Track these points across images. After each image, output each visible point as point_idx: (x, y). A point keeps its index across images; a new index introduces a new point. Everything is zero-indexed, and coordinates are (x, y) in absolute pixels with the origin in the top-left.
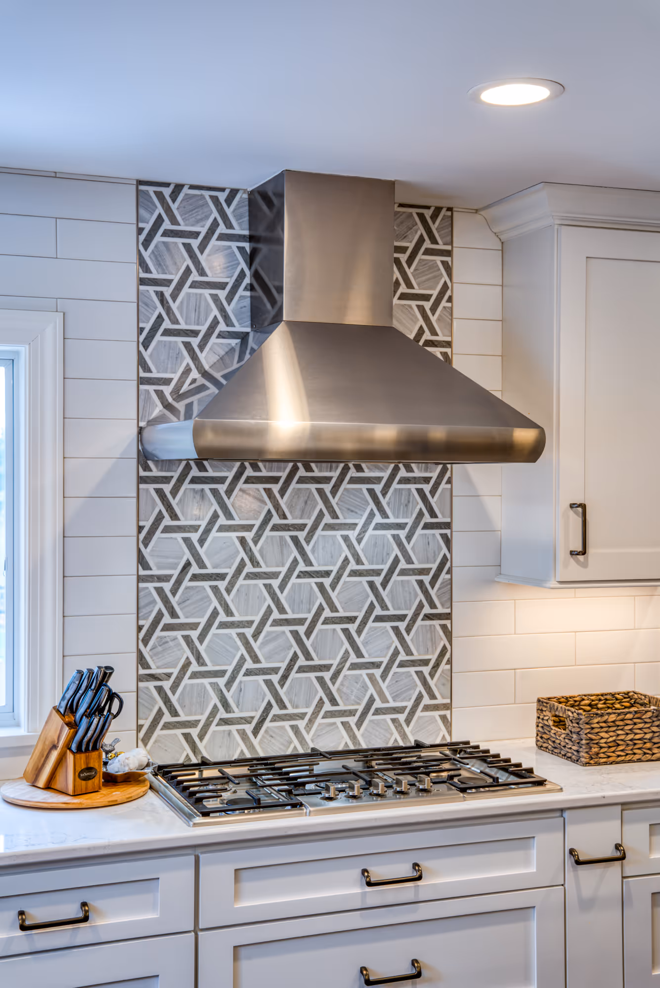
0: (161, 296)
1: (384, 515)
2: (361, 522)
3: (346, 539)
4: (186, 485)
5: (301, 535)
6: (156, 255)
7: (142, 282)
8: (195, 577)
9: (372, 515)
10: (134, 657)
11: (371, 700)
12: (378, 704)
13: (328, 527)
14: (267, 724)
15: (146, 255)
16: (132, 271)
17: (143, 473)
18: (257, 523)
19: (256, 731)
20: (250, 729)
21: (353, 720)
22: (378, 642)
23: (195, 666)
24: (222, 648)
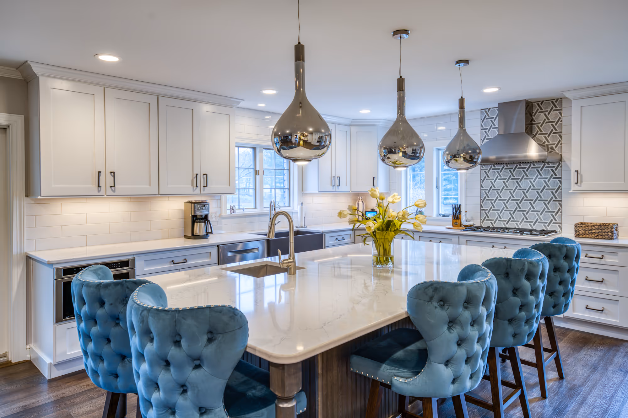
0: (486, 132)
1: (541, 175)
2: (534, 178)
3: (530, 181)
4: (491, 170)
5: (518, 181)
6: (485, 124)
7: (482, 129)
8: (493, 190)
9: (537, 176)
10: (480, 205)
11: (537, 220)
12: (539, 220)
13: (525, 179)
14: (510, 222)
15: (482, 124)
16: (480, 128)
17: (482, 168)
18: (507, 178)
19: (507, 224)
20: (505, 223)
21: (532, 224)
22: (539, 206)
23: (493, 208)
24: (499, 205)
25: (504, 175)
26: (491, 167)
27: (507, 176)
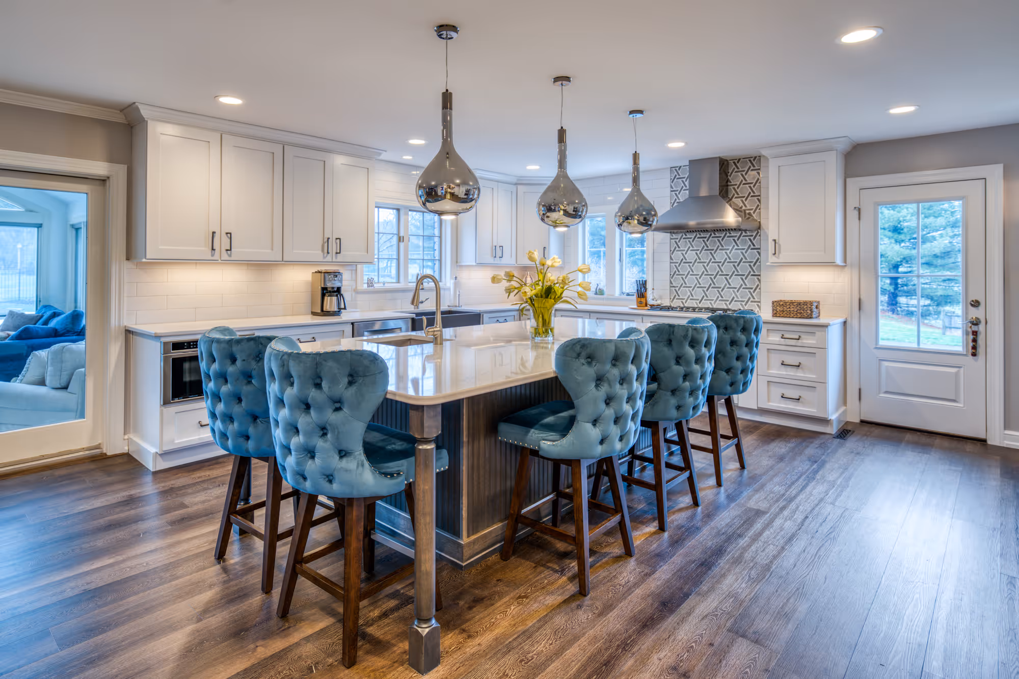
0: (676, 194)
1: (738, 246)
2: (731, 248)
3: (726, 253)
4: (682, 240)
5: (713, 252)
6: (675, 184)
7: (671, 191)
8: (684, 263)
10: (669, 282)
11: (733, 298)
12: (736, 299)
13: (721, 250)
14: (703, 301)
15: (672, 184)
16: (669, 189)
17: (671, 237)
18: (700, 249)
19: (700, 303)
20: (698, 302)
21: (728, 303)
22: (736, 282)
23: (684, 285)
24: (691, 281)
25: (696, 245)
26: (682, 235)
27: (700, 246)
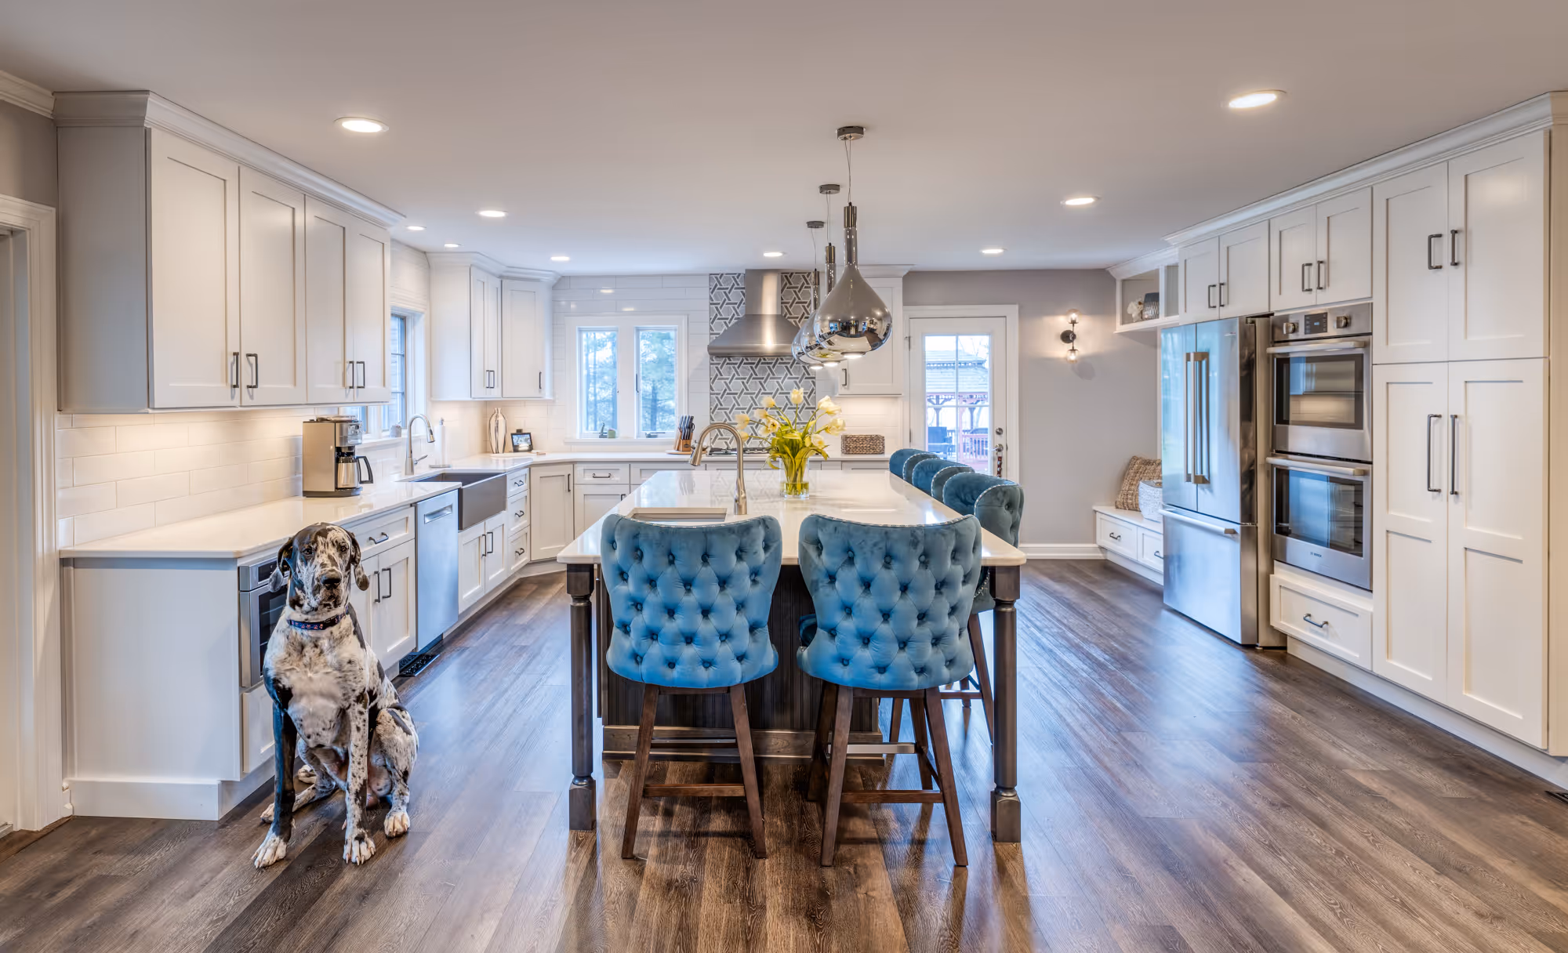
0: (717, 308)
1: (791, 375)
2: (783, 377)
3: (778, 382)
4: (725, 366)
5: (762, 381)
6: (715, 296)
7: (711, 304)
8: (728, 394)
9: (786, 375)
10: (708, 417)
13: (771, 378)
15: (712, 296)
16: (708, 301)
17: (711, 360)
18: (748, 377)
25: (743, 373)
26: (725, 360)
27: (747, 374)
